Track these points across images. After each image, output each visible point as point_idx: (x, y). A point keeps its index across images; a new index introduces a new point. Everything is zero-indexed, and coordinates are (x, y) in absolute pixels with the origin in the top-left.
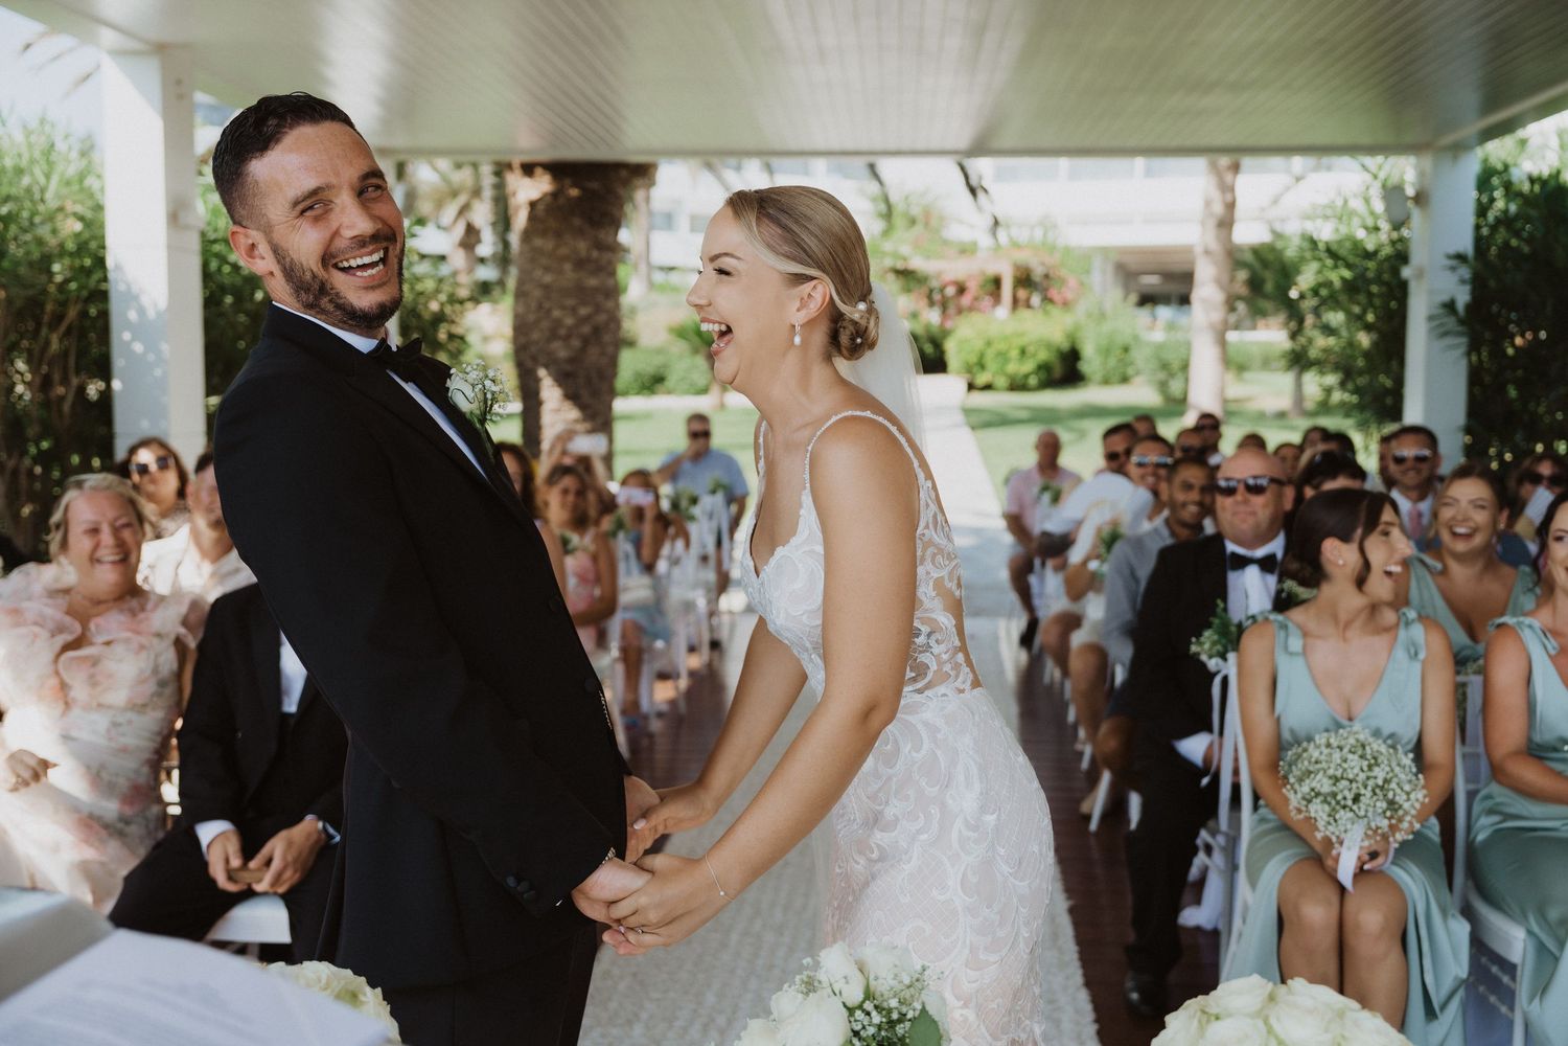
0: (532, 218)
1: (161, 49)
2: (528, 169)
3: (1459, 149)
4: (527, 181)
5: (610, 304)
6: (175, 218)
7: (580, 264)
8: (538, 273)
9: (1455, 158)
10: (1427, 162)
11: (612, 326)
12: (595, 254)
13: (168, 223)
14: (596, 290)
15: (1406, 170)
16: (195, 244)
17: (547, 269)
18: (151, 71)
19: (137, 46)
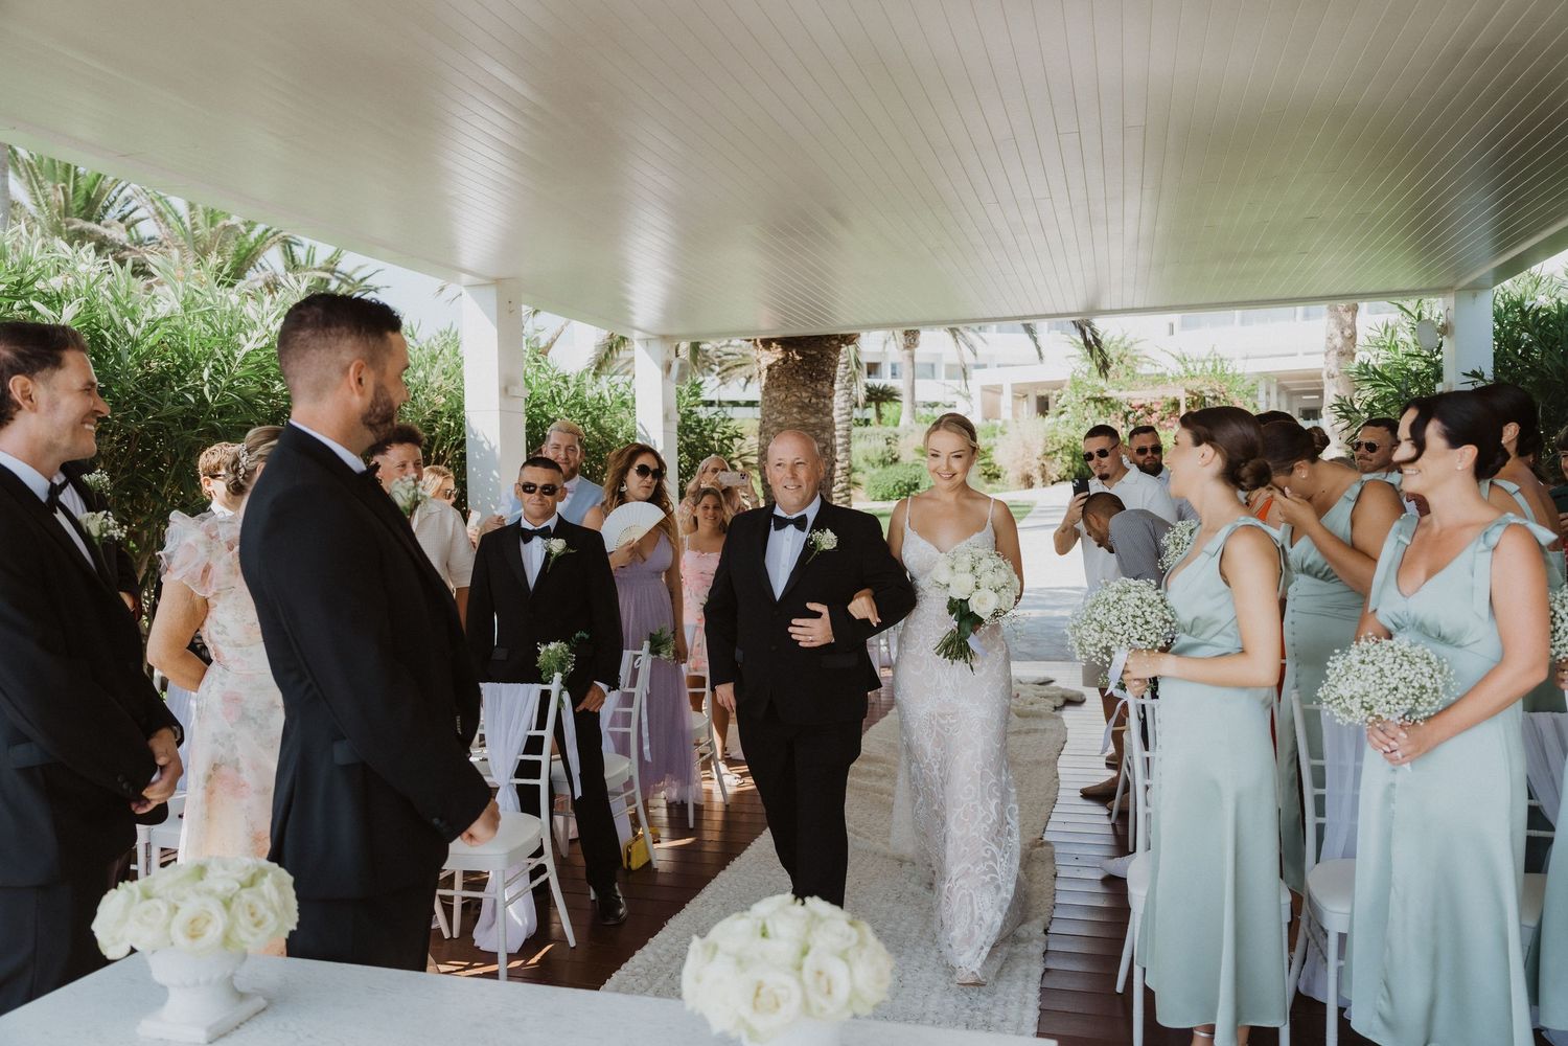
0: (769, 378)
1: (497, 282)
2: (767, 343)
3: (1476, 288)
4: (766, 352)
5: (827, 436)
6: (505, 391)
7: (803, 408)
8: (775, 415)
9: (1475, 296)
10: (1450, 300)
11: (828, 451)
12: (814, 400)
13: (500, 396)
14: (814, 425)
15: (1437, 308)
16: (521, 407)
17: (780, 412)
18: (491, 295)
19: (482, 281)
